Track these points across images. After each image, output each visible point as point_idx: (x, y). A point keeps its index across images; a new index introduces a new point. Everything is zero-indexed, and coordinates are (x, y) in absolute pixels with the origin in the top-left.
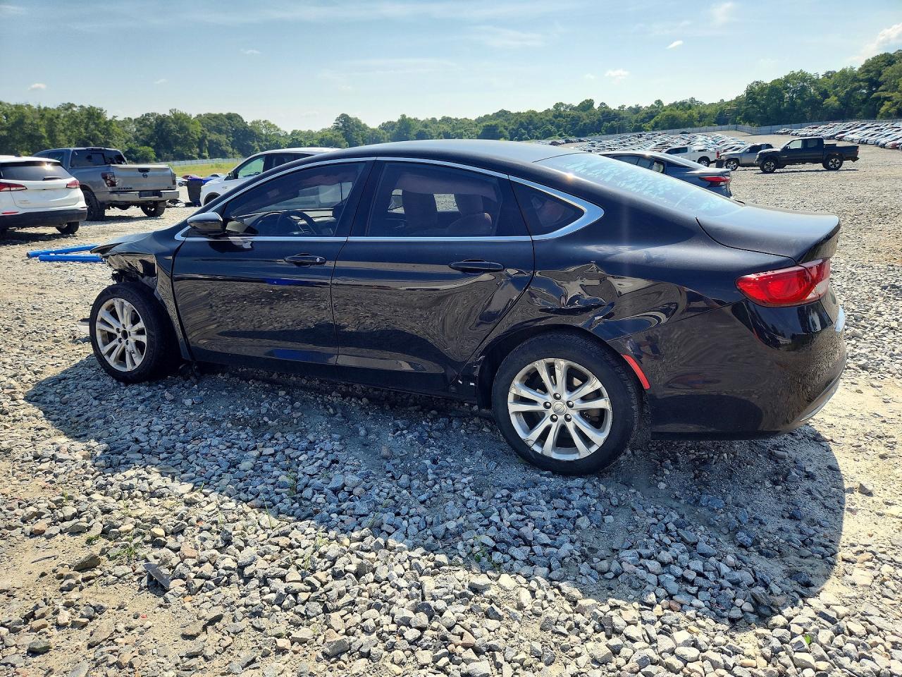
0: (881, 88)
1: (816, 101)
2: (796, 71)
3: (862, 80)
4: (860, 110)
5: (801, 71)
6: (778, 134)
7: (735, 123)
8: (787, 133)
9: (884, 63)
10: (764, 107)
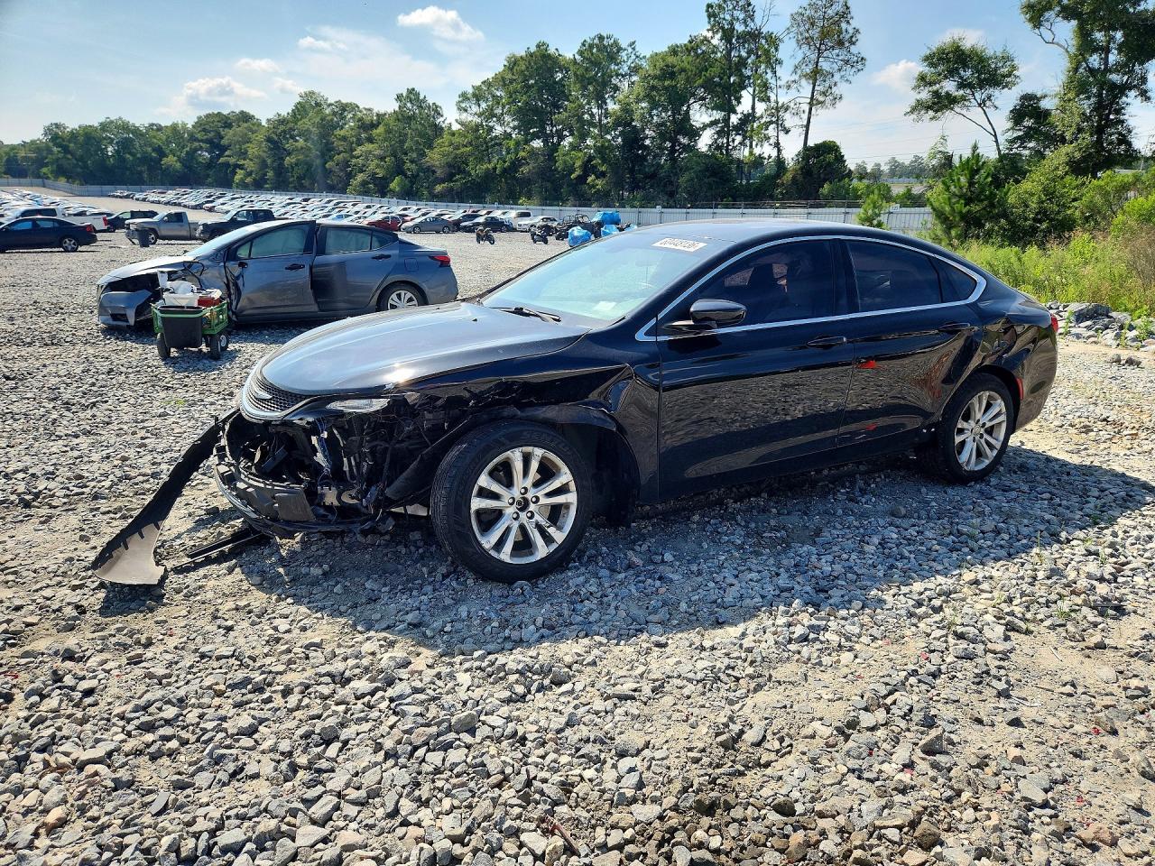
0: (227, 153)
1: (152, 159)
2: (113, 118)
3: (202, 141)
4: (208, 176)
5: (120, 118)
6: (114, 196)
7: (38, 176)
8: (127, 197)
9: (220, 124)
10: (81, 159)
